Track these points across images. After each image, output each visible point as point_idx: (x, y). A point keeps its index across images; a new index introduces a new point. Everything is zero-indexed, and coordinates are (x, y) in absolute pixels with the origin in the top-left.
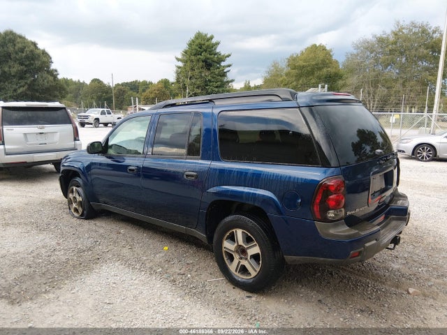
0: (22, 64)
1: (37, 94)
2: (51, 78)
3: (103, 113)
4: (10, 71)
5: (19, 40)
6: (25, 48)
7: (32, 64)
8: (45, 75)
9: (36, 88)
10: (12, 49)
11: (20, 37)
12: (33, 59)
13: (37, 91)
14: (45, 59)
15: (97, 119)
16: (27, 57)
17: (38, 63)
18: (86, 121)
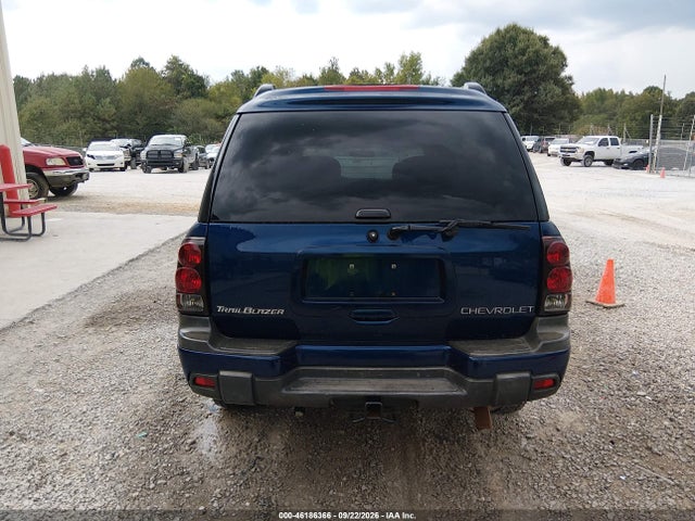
0: (520, 72)
1: (536, 116)
2: (558, 90)
3: (603, 143)
4: (503, 84)
5: (522, 37)
6: (528, 47)
7: (534, 71)
8: (551, 86)
9: (535, 106)
10: (511, 51)
11: (525, 32)
12: (537, 64)
13: (536, 111)
14: (553, 62)
15: (591, 154)
16: (529, 62)
17: (542, 69)
18: (572, 155)
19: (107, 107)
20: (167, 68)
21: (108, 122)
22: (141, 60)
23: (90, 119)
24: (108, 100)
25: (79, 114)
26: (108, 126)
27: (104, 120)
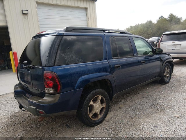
19: (150, 31)
20: (169, 17)
21: (150, 35)
22: (162, 16)
23: (145, 34)
24: (150, 29)
25: (142, 33)
26: (150, 36)
27: (149, 34)
